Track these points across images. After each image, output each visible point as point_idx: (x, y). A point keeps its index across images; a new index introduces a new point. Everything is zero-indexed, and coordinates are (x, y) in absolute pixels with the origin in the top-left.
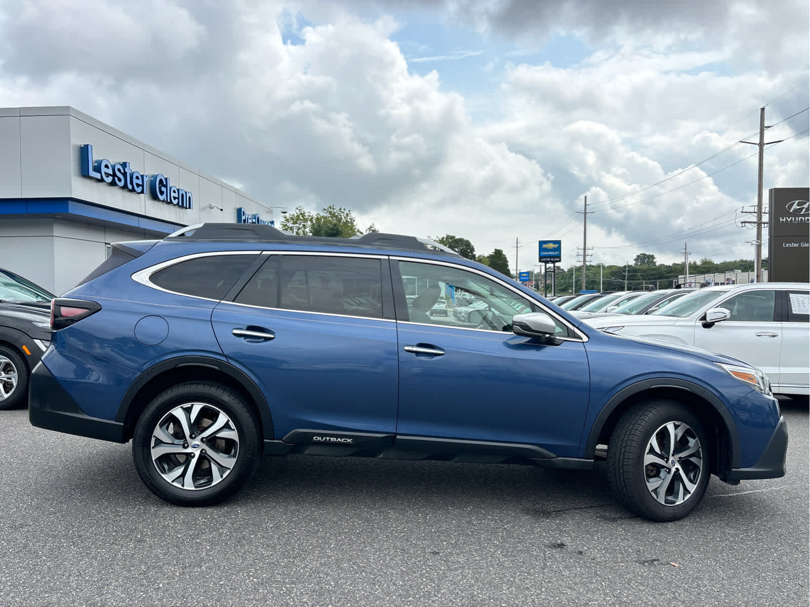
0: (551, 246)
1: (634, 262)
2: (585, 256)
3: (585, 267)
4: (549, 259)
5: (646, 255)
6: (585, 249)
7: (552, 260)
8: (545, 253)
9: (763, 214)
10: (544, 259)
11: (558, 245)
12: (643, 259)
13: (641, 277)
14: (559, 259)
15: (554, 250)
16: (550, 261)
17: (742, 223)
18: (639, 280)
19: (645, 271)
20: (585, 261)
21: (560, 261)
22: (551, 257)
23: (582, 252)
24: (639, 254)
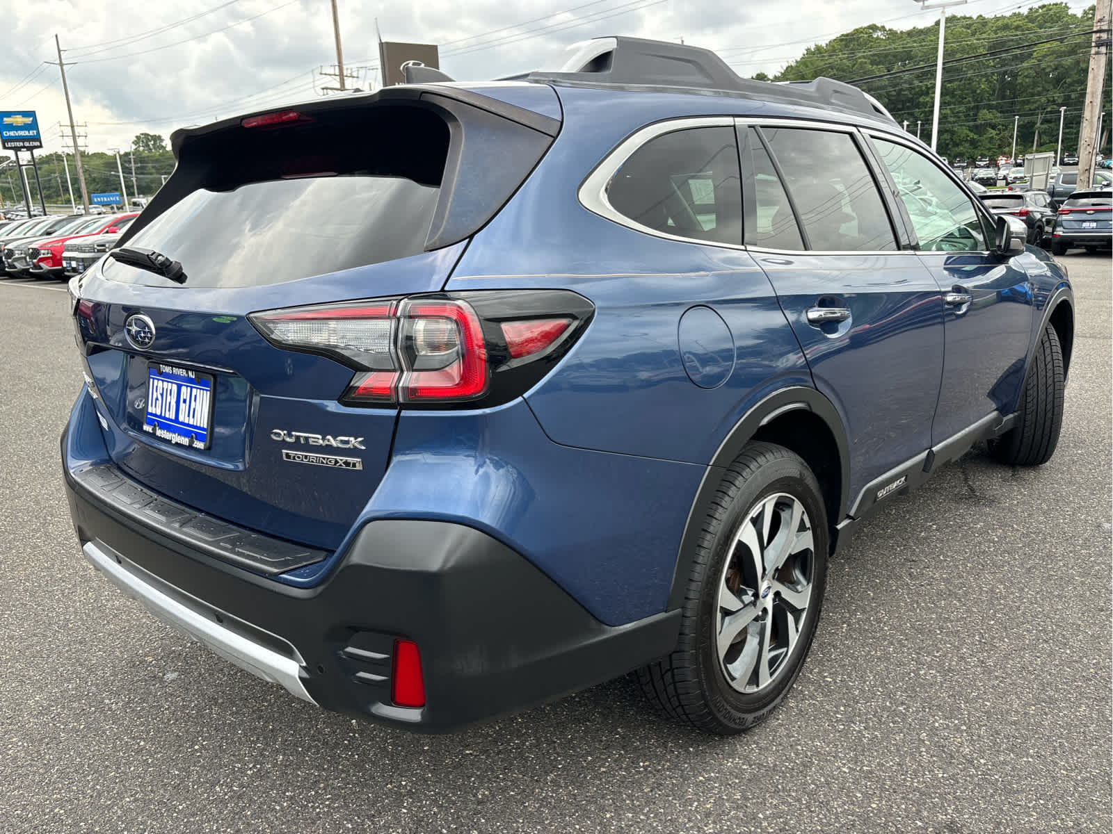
0: (19, 120)
1: (134, 147)
2: (74, 136)
3: (78, 155)
4: (21, 144)
5: (148, 135)
6: (72, 127)
7: (27, 144)
8: (12, 133)
9: (345, 78)
10: (13, 144)
11: (31, 119)
12: (147, 143)
13: (153, 171)
14: (38, 144)
15: (26, 127)
16: (24, 147)
17: (323, 89)
18: (151, 174)
19: (157, 161)
20: (76, 146)
21: (41, 146)
22: (23, 139)
23: (68, 131)
24: (138, 135)
